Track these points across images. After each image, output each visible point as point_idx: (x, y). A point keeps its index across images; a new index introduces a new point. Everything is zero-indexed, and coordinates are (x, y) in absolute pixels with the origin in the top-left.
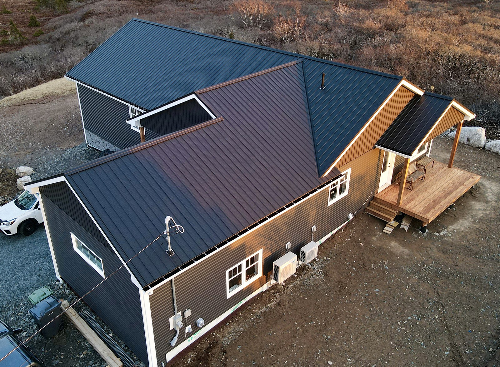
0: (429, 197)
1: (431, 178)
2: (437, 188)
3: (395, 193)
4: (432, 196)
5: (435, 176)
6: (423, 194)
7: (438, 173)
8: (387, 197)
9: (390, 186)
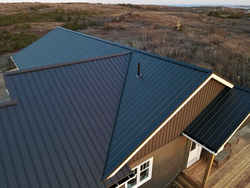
0: (233, 180)
1: (235, 156)
2: (241, 169)
3: (202, 169)
4: (236, 178)
5: (239, 153)
6: (228, 175)
7: (242, 151)
8: (194, 174)
9: (199, 160)
